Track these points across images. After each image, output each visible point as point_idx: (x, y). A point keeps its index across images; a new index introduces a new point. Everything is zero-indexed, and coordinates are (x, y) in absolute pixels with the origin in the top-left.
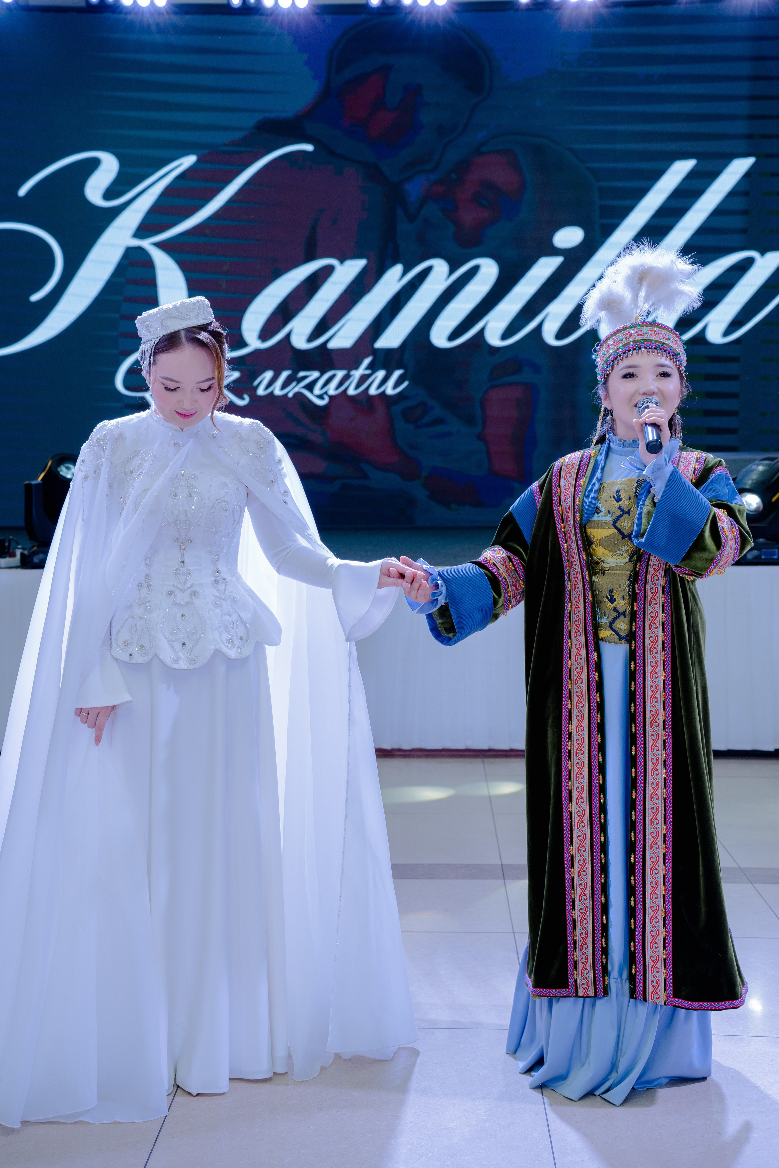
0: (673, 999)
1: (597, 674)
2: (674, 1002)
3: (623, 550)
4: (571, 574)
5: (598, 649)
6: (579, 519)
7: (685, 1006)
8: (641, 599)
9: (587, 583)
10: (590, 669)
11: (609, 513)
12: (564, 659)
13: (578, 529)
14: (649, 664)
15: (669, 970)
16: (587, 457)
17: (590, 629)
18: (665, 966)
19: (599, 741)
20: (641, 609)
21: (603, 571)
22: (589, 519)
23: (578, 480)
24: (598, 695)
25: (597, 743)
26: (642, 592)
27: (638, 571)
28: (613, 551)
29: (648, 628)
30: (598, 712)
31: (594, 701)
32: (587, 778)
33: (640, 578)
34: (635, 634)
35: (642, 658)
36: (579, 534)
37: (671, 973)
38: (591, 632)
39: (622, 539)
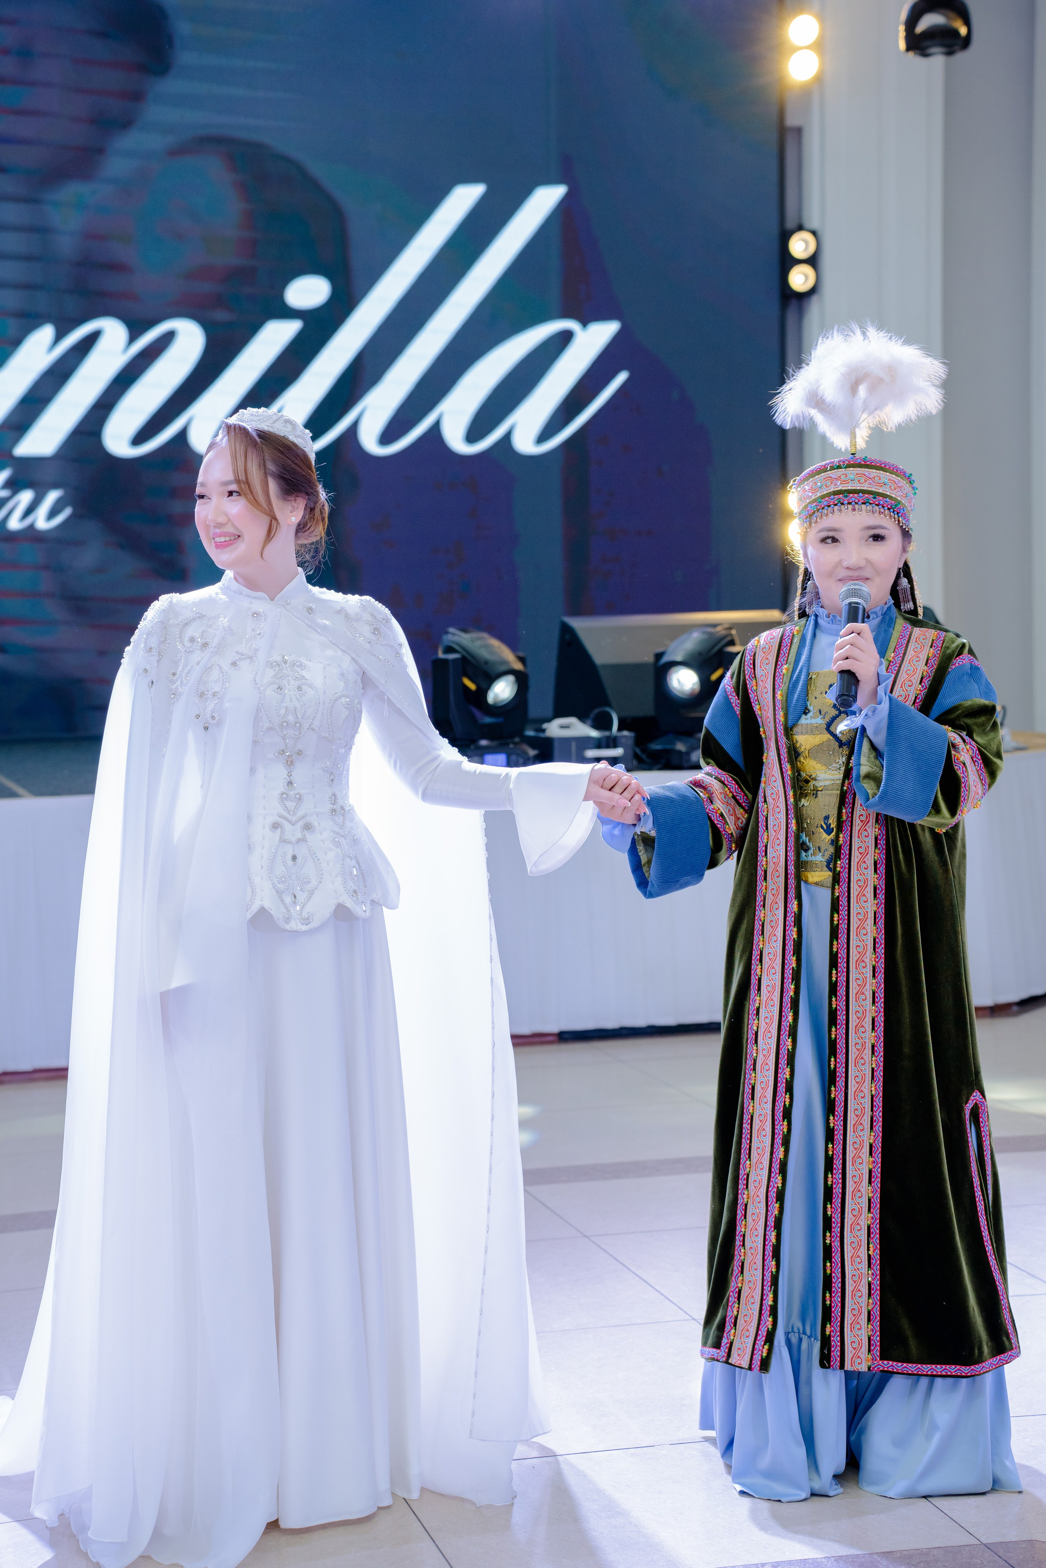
0: (880, 1362)
1: (795, 929)
2: (882, 1366)
3: (841, 762)
4: (768, 794)
5: (799, 897)
6: (782, 719)
7: (897, 1370)
8: (847, 829)
9: (791, 807)
10: (787, 923)
11: (820, 713)
12: (757, 908)
13: (781, 733)
14: (855, 916)
15: (874, 1324)
16: (789, 636)
17: (792, 868)
18: (869, 1320)
19: (791, 1021)
20: (847, 842)
21: (815, 792)
22: (798, 720)
23: (778, 667)
24: (794, 958)
25: (788, 1024)
26: (850, 819)
27: (846, 790)
28: (827, 765)
29: (856, 869)
30: (792, 982)
31: (789, 967)
32: (773, 1070)
33: (847, 800)
34: (840, 875)
35: (846, 908)
36: (783, 740)
37: (878, 1329)
38: (793, 872)
39: (840, 749)
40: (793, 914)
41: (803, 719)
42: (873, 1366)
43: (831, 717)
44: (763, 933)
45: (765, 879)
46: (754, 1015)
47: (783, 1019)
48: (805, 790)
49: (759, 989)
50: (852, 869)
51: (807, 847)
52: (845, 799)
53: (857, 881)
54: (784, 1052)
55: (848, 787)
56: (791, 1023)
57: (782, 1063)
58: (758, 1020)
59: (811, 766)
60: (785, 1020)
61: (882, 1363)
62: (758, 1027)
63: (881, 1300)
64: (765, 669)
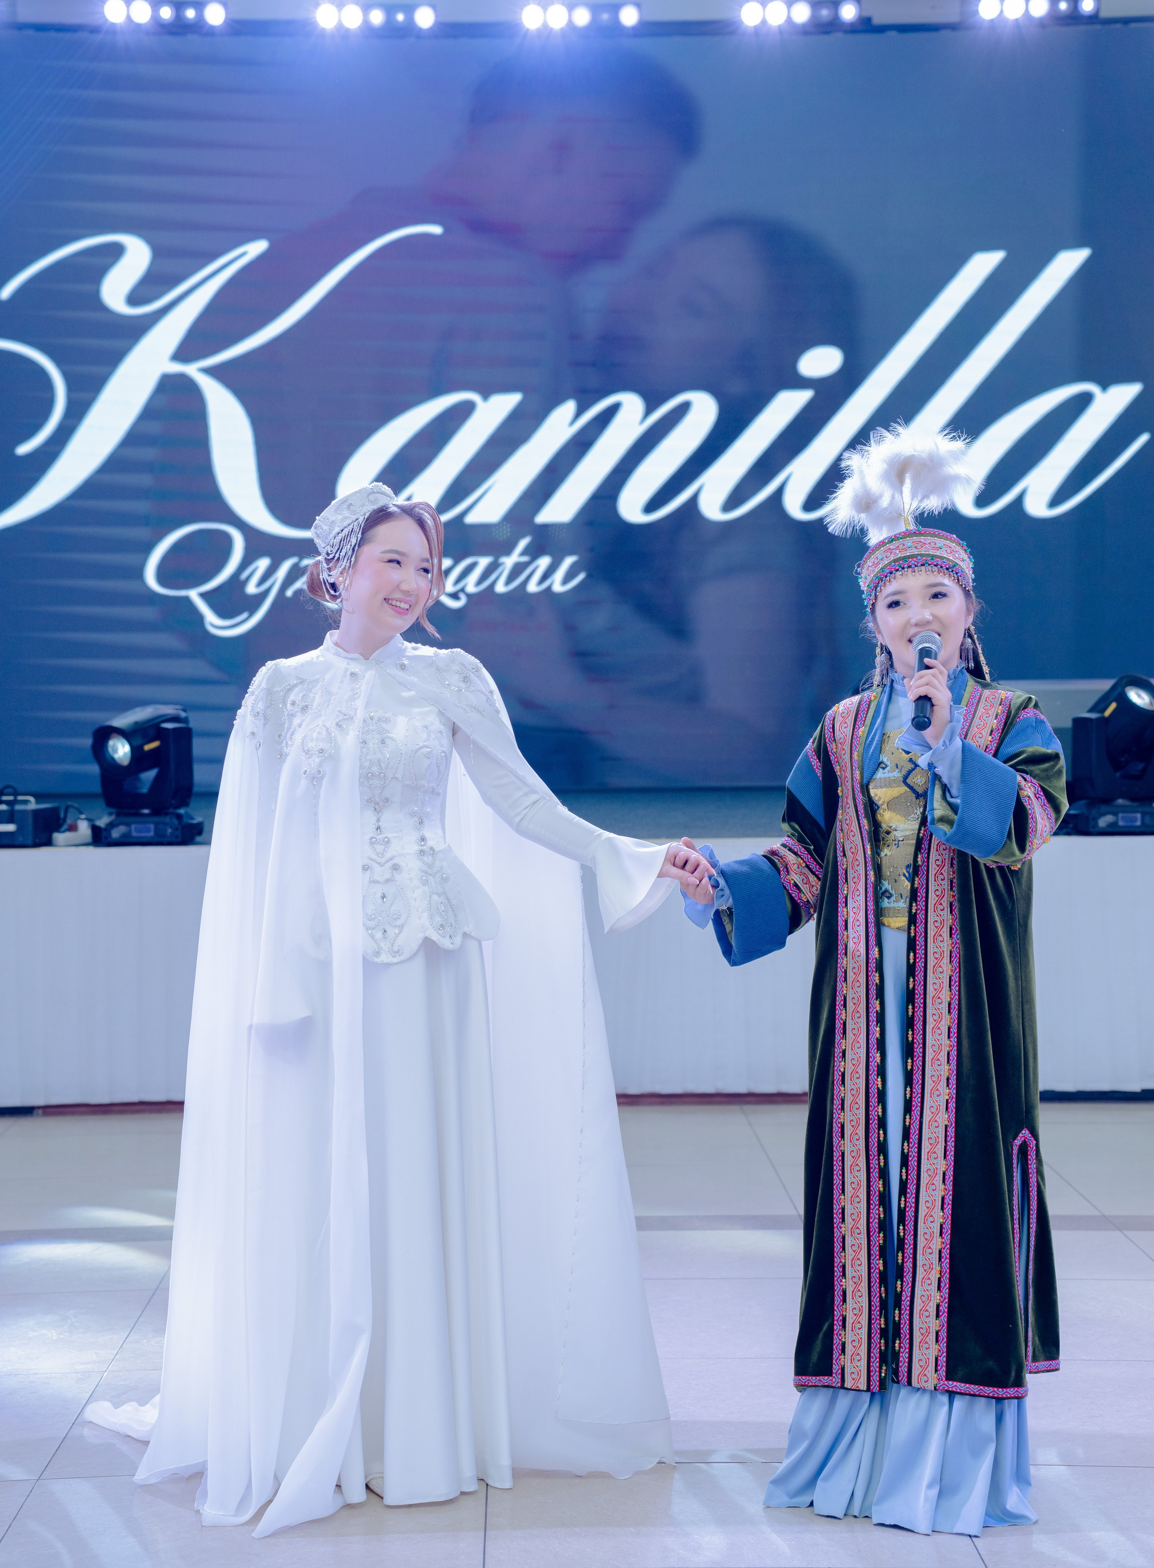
0: (946, 1382)
1: (877, 975)
2: (947, 1386)
3: (919, 813)
4: (847, 848)
5: (879, 944)
6: (858, 778)
7: (961, 1390)
8: (924, 873)
9: (869, 859)
10: (870, 969)
11: (897, 767)
12: (839, 956)
13: (858, 790)
14: (932, 955)
15: (942, 1345)
16: (867, 702)
17: (871, 917)
18: (937, 1341)
19: (879, 1061)
20: (923, 885)
21: (896, 842)
22: (873, 775)
23: (856, 730)
24: (878, 1002)
25: (876, 1064)
26: (926, 864)
27: (923, 837)
28: (906, 815)
29: (933, 910)
30: (877, 1024)
31: (873, 1011)
32: (864, 1108)
33: (923, 846)
34: (916, 916)
35: (924, 947)
36: (860, 797)
37: (945, 1350)
38: (873, 921)
39: (917, 799)
40: (874, 960)
41: (880, 774)
42: (938, 1385)
43: (908, 770)
44: (846, 980)
45: (846, 928)
46: (840, 1058)
47: (871, 1060)
48: (885, 841)
49: (844, 1033)
50: (929, 910)
51: (888, 894)
52: (921, 844)
53: (934, 922)
54: (873, 1091)
55: (924, 834)
56: (879, 1064)
57: (873, 1101)
58: (845, 1062)
59: (887, 817)
60: (873, 1061)
61: (948, 1383)
62: (845, 1068)
63: (948, 1322)
64: (844, 732)
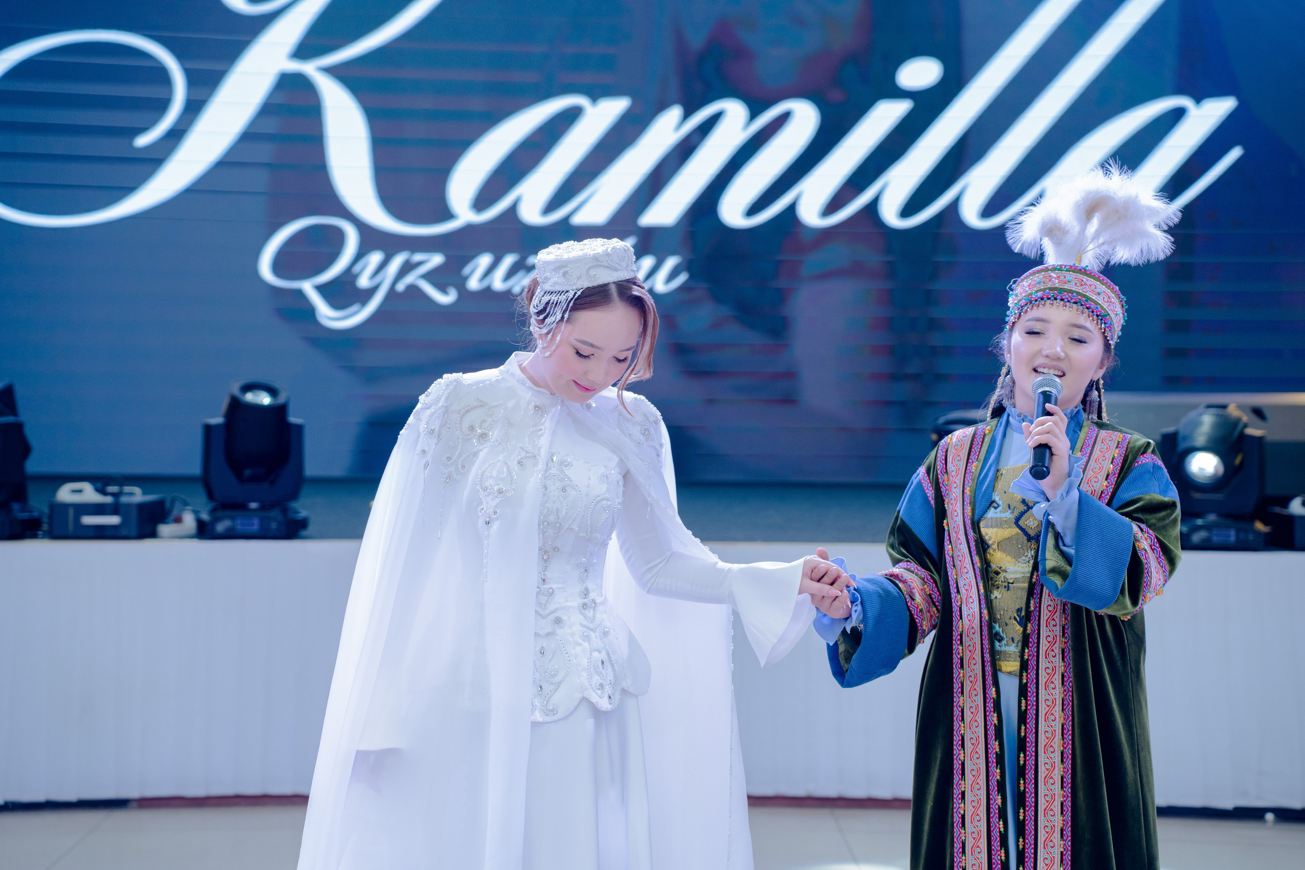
1: (995, 715)
3: (1029, 555)
4: (961, 584)
5: (996, 684)
6: (970, 514)
8: (1036, 619)
9: (982, 597)
10: (988, 709)
11: (1009, 508)
12: (954, 695)
13: (969, 527)
14: (1043, 702)
16: (980, 435)
17: (987, 656)
19: (1000, 804)
20: (1035, 631)
21: (1007, 582)
22: (983, 515)
23: (969, 464)
24: (997, 743)
25: (997, 807)
26: (1038, 609)
27: (1035, 582)
28: (1017, 557)
29: (1044, 657)
31: (992, 751)
32: (986, 852)
33: (1035, 591)
34: (1028, 663)
35: (1035, 694)
36: (971, 534)
38: (989, 660)
39: (1028, 542)
40: (992, 700)
41: (991, 513)
43: (1020, 512)
44: (963, 719)
45: (962, 666)
46: (959, 799)
47: (992, 802)
48: (996, 581)
49: (963, 774)
50: (1041, 656)
51: (1001, 636)
52: (1033, 590)
53: (1045, 668)
54: (996, 834)
55: (1037, 579)
56: (1001, 806)
57: (995, 844)
58: (965, 804)
59: (998, 558)
60: (994, 803)
62: (964, 811)
64: (956, 467)
